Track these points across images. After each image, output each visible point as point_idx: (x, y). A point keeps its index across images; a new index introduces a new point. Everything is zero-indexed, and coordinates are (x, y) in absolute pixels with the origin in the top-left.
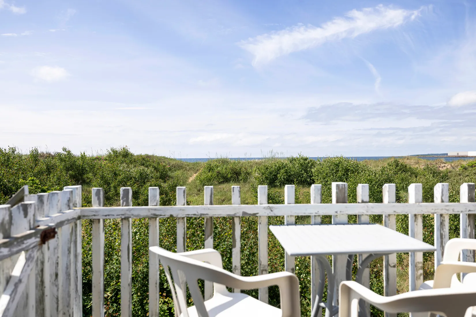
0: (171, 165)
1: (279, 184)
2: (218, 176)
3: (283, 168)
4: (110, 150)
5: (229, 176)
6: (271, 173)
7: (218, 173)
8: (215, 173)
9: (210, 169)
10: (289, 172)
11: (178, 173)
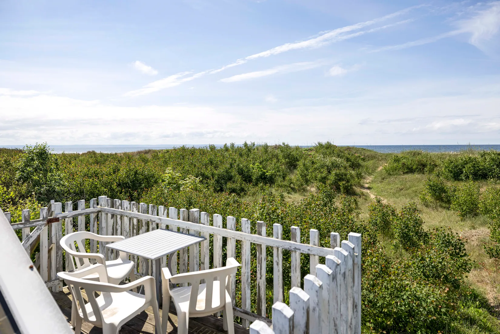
0: (366, 155)
1: (465, 178)
2: (403, 167)
3: (470, 162)
4: (317, 144)
5: (414, 167)
6: (456, 167)
7: (403, 164)
8: (400, 165)
9: (397, 160)
10: (478, 167)
11: (370, 163)
